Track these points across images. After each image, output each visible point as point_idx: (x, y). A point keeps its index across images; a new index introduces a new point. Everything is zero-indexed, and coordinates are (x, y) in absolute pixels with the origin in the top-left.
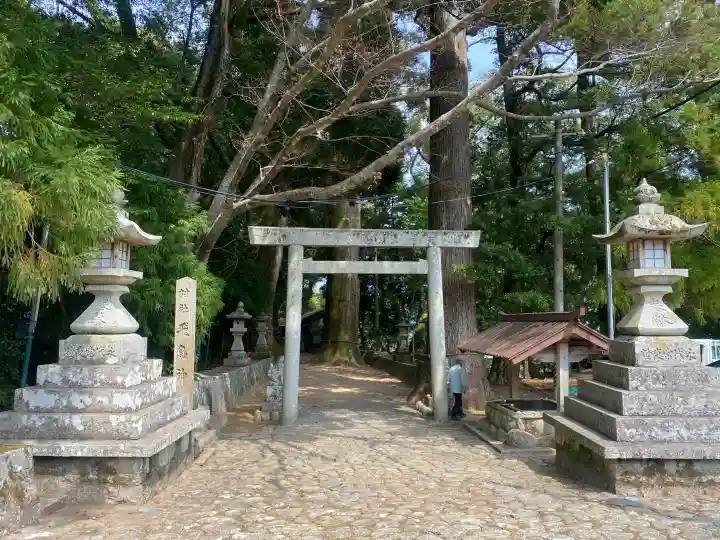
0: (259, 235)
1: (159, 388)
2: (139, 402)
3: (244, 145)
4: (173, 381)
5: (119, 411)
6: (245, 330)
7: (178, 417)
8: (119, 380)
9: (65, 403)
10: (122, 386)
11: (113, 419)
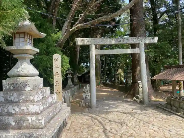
0: (80, 41)
1: (50, 100)
2: (42, 108)
3: (73, 6)
4: (55, 96)
5: (32, 114)
6: (72, 77)
7: (59, 112)
8: (31, 98)
9: (6, 111)
10: (33, 101)
11: (29, 118)
